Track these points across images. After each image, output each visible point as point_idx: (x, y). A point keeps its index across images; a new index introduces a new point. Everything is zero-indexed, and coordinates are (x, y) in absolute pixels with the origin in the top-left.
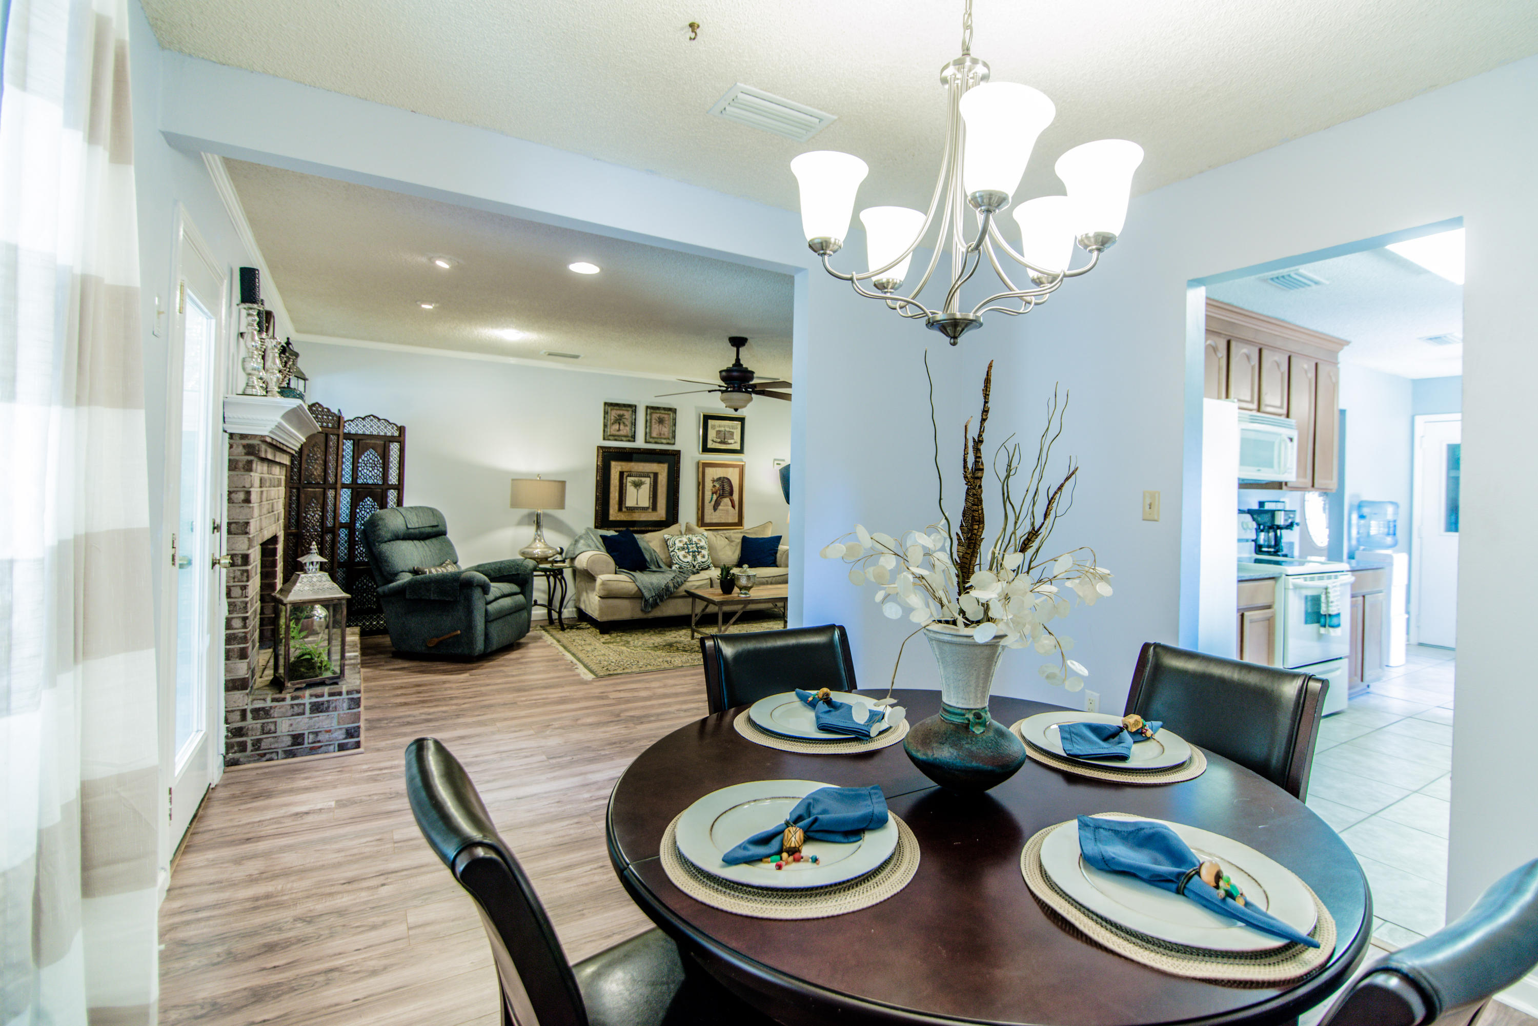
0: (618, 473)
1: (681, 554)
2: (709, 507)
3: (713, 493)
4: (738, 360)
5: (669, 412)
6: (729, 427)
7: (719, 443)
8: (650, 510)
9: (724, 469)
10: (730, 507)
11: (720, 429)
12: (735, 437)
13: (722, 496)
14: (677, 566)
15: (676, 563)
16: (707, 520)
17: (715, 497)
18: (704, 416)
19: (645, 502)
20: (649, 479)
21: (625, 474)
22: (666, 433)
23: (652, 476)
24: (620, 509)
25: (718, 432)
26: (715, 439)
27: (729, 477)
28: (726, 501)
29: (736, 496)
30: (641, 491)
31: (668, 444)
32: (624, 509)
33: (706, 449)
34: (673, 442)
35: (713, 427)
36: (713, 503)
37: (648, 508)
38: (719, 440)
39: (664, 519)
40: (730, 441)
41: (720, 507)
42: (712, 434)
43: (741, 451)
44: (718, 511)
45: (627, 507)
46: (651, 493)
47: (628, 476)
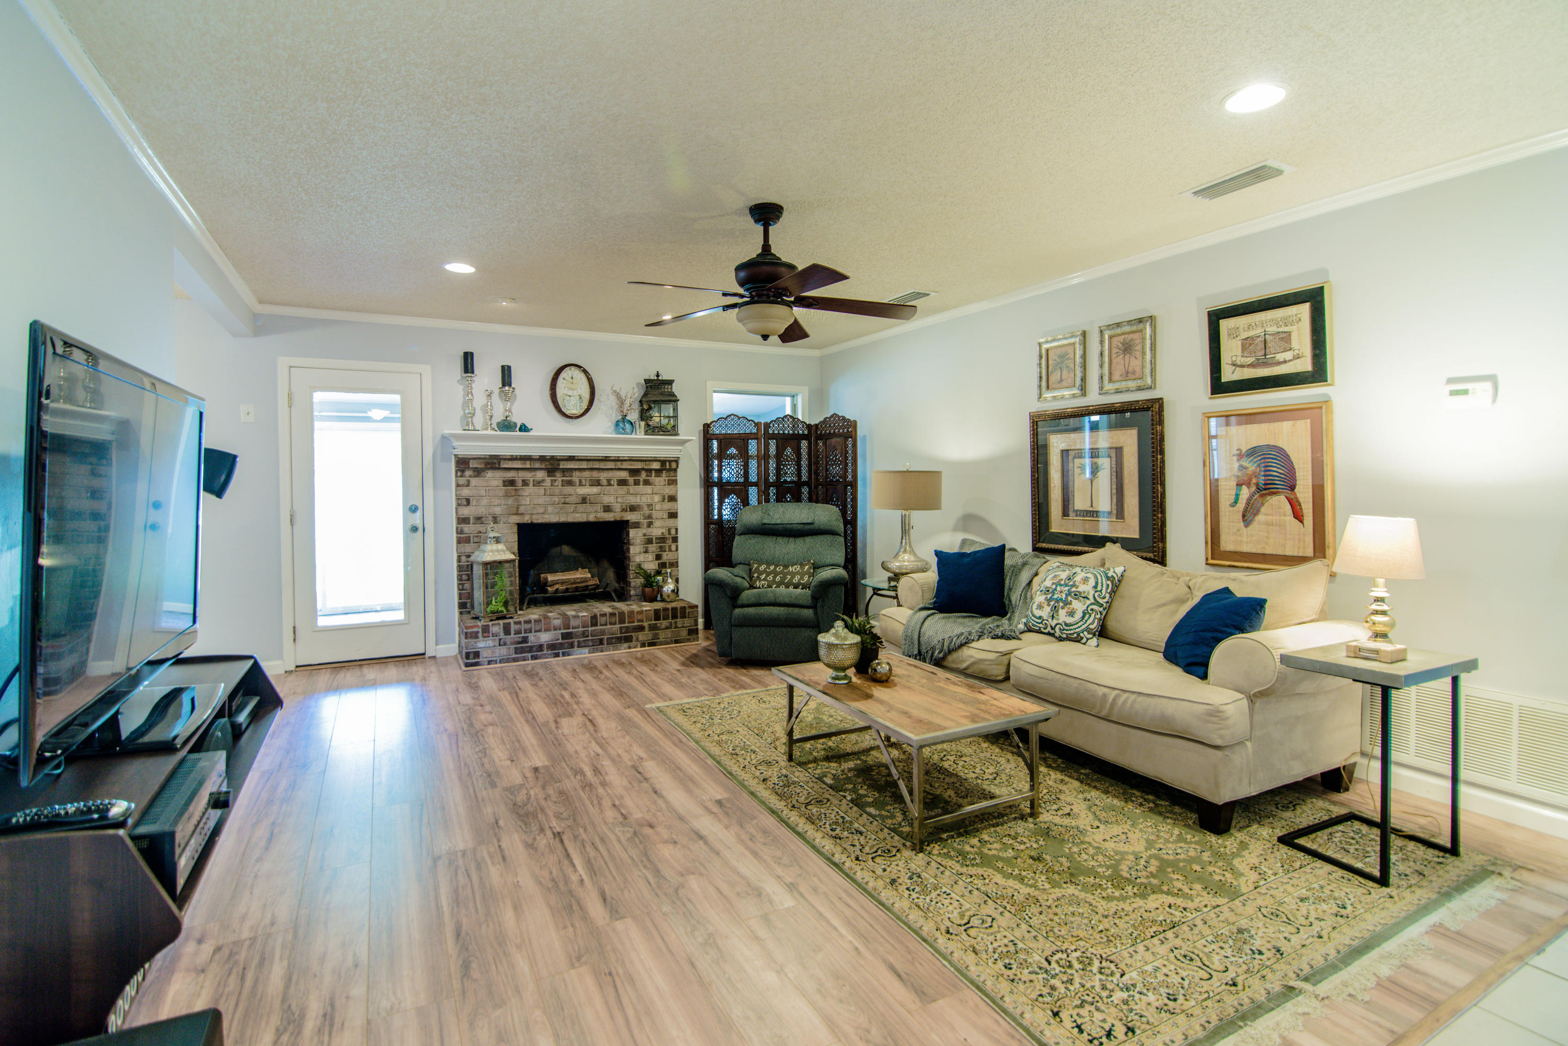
0: (1060, 453)
2: (1230, 519)
3: (1239, 485)
5: (1141, 326)
6: (1276, 322)
7: (1252, 365)
8: (1114, 518)
9: (1264, 427)
10: (1290, 518)
11: (1251, 333)
12: (1295, 344)
13: (1266, 489)
16: (1228, 543)
17: (1245, 493)
18: (1210, 314)
19: (1104, 503)
20: (1108, 460)
21: (1071, 454)
22: (1138, 370)
23: (1113, 454)
24: (1065, 513)
25: (1247, 344)
26: (1240, 360)
27: (1280, 444)
28: (1279, 502)
29: (1304, 492)
30: (1094, 482)
31: (1140, 389)
32: (1071, 513)
33: (1219, 387)
34: (1151, 382)
35: (1233, 334)
36: (1241, 505)
37: (1110, 513)
38: (1250, 360)
39: (1137, 536)
40: (1280, 357)
41: (1260, 518)
42: (1230, 350)
43: (1318, 374)
44: (1254, 525)
45: (1077, 511)
46: (1114, 486)
47: (1075, 457)
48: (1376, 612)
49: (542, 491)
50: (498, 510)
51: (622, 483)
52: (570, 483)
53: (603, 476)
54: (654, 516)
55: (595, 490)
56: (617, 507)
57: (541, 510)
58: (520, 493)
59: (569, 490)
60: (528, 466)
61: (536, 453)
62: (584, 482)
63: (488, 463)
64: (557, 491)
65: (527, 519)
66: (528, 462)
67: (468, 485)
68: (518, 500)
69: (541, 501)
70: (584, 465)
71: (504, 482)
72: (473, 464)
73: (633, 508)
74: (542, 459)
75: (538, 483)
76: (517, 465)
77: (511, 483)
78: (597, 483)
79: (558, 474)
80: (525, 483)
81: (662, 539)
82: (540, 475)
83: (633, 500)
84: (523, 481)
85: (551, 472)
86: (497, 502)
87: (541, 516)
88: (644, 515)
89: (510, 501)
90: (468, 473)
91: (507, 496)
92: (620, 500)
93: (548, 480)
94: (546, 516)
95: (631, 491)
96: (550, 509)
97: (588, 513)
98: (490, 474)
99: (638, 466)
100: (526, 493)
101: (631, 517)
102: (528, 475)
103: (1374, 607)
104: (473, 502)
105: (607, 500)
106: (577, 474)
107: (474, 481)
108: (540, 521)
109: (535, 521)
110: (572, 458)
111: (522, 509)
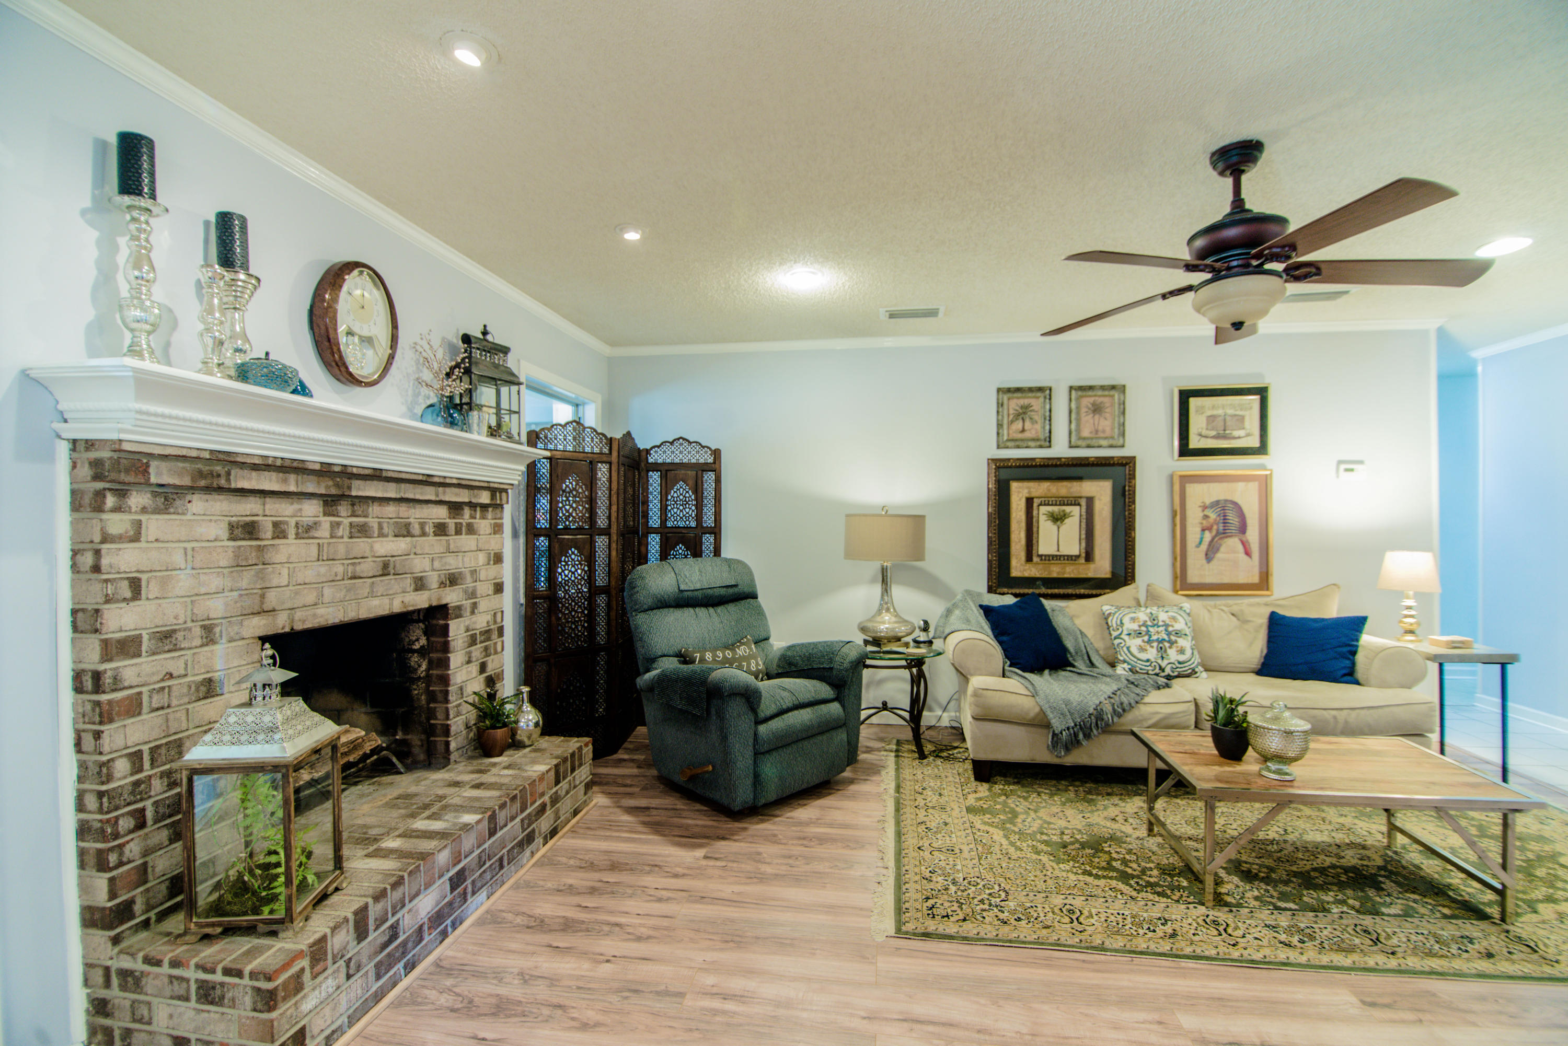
0: (1024, 500)
1: (1135, 644)
2: (1195, 557)
3: (1203, 530)
4: (1238, 202)
5: (1112, 393)
6: (1232, 406)
7: (1214, 437)
8: (1082, 560)
9: (1224, 485)
10: (1242, 555)
11: (1215, 412)
12: (1247, 424)
13: (1224, 533)
14: (1125, 665)
15: (1124, 661)
16: (1193, 576)
17: (1208, 536)
18: (1182, 393)
19: (1073, 547)
20: (1078, 508)
21: (1036, 502)
22: (1108, 429)
23: (1083, 502)
24: (1029, 558)
25: (1211, 419)
26: (1204, 432)
27: (1236, 500)
28: (1232, 544)
29: (1253, 535)
30: (1064, 528)
31: (1111, 446)
32: (1035, 559)
33: (1185, 451)
34: (1121, 442)
35: (1200, 410)
36: (1204, 547)
37: (1078, 557)
38: (1213, 433)
39: (1109, 576)
40: (1236, 433)
41: (1219, 555)
42: (1197, 423)
43: (1262, 449)
44: (1214, 562)
45: (1041, 556)
46: (1083, 532)
47: (1040, 505)
48: (1406, 616)
49: (314, 551)
50: (216, 607)
51: (441, 529)
52: (362, 531)
53: (415, 515)
54: (479, 593)
55: (402, 545)
56: (433, 580)
57: (311, 598)
58: (268, 556)
59: (361, 545)
60: (292, 488)
61: (314, 456)
62: (386, 530)
63: (201, 474)
64: (341, 550)
65: (281, 624)
66: (292, 477)
67: (136, 538)
68: (260, 576)
69: (309, 574)
70: (391, 491)
71: (232, 527)
72: (160, 474)
73: (453, 580)
74: (325, 471)
75: (306, 531)
76: (269, 482)
77: (249, 530)
78: (404, 531)
79: (343, 509)
80: (279, 531)
81: (487, 633)
82: (311, 510)
83: (453, 563)
84: (276, 525)
85: (330, 502)
86: (214, 582)
87: (310, 612)
88: (465, 591)
89: (246, 579)
90: (137, 499)
91: (239, 565)
92: (437, 564)
93: (326, 521)
94: (321, 611)
95: (452, 547)
96: (328, 592)
97: (391, 596)
98: (198, 504)
99: (462, 496)
100: (280, 557)
101: (452, 597)
102: (284, 510)
103: (1406, 612)
104: (150, 589)
105: (420, 565)
106: (375, 509)
107: (154, 525)
108: (308, 625)
109: (299, 627)
110: (377, 475)
111: (272, 599)
